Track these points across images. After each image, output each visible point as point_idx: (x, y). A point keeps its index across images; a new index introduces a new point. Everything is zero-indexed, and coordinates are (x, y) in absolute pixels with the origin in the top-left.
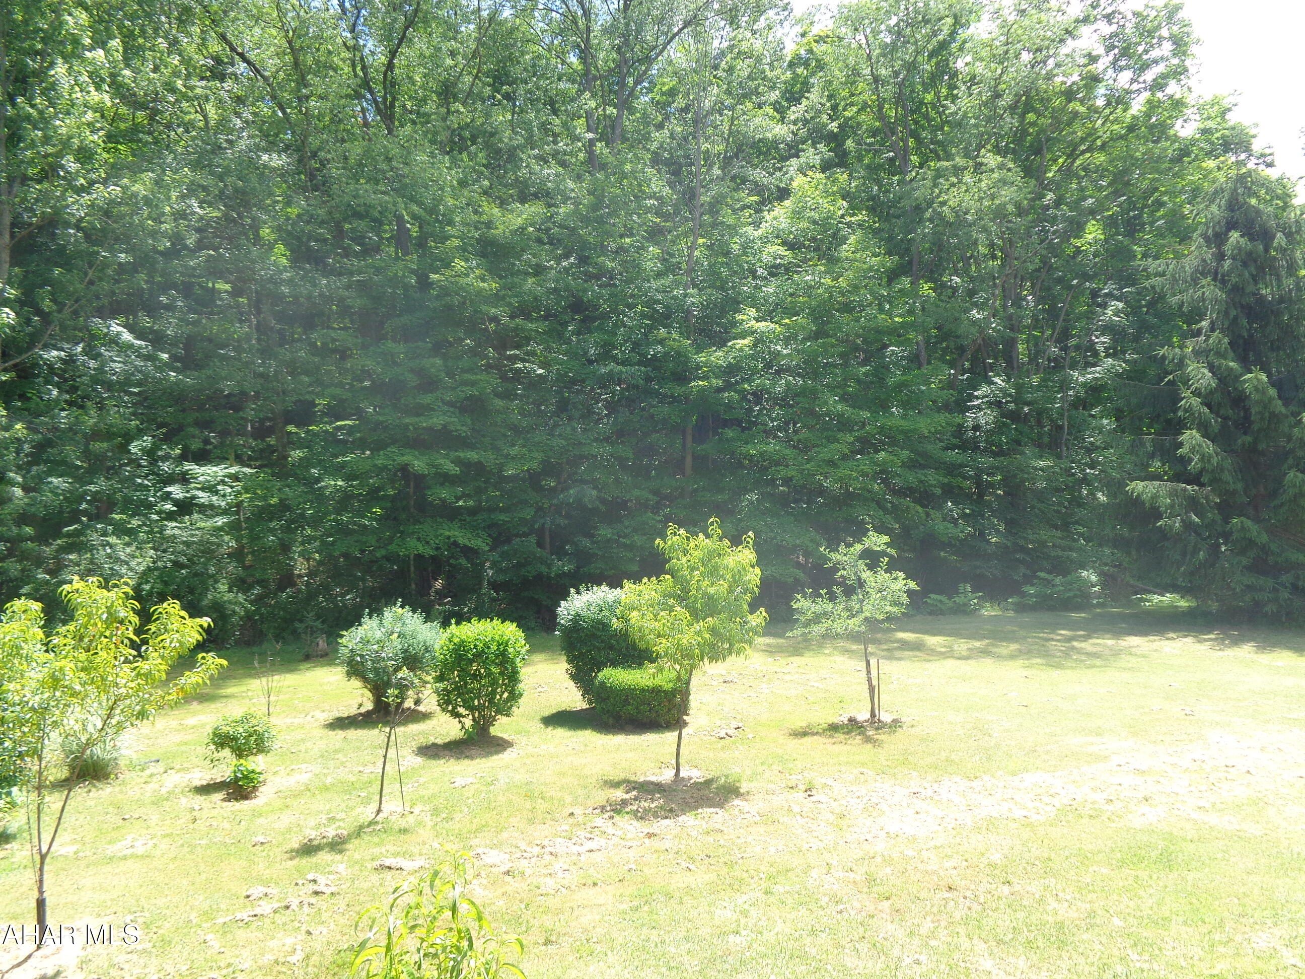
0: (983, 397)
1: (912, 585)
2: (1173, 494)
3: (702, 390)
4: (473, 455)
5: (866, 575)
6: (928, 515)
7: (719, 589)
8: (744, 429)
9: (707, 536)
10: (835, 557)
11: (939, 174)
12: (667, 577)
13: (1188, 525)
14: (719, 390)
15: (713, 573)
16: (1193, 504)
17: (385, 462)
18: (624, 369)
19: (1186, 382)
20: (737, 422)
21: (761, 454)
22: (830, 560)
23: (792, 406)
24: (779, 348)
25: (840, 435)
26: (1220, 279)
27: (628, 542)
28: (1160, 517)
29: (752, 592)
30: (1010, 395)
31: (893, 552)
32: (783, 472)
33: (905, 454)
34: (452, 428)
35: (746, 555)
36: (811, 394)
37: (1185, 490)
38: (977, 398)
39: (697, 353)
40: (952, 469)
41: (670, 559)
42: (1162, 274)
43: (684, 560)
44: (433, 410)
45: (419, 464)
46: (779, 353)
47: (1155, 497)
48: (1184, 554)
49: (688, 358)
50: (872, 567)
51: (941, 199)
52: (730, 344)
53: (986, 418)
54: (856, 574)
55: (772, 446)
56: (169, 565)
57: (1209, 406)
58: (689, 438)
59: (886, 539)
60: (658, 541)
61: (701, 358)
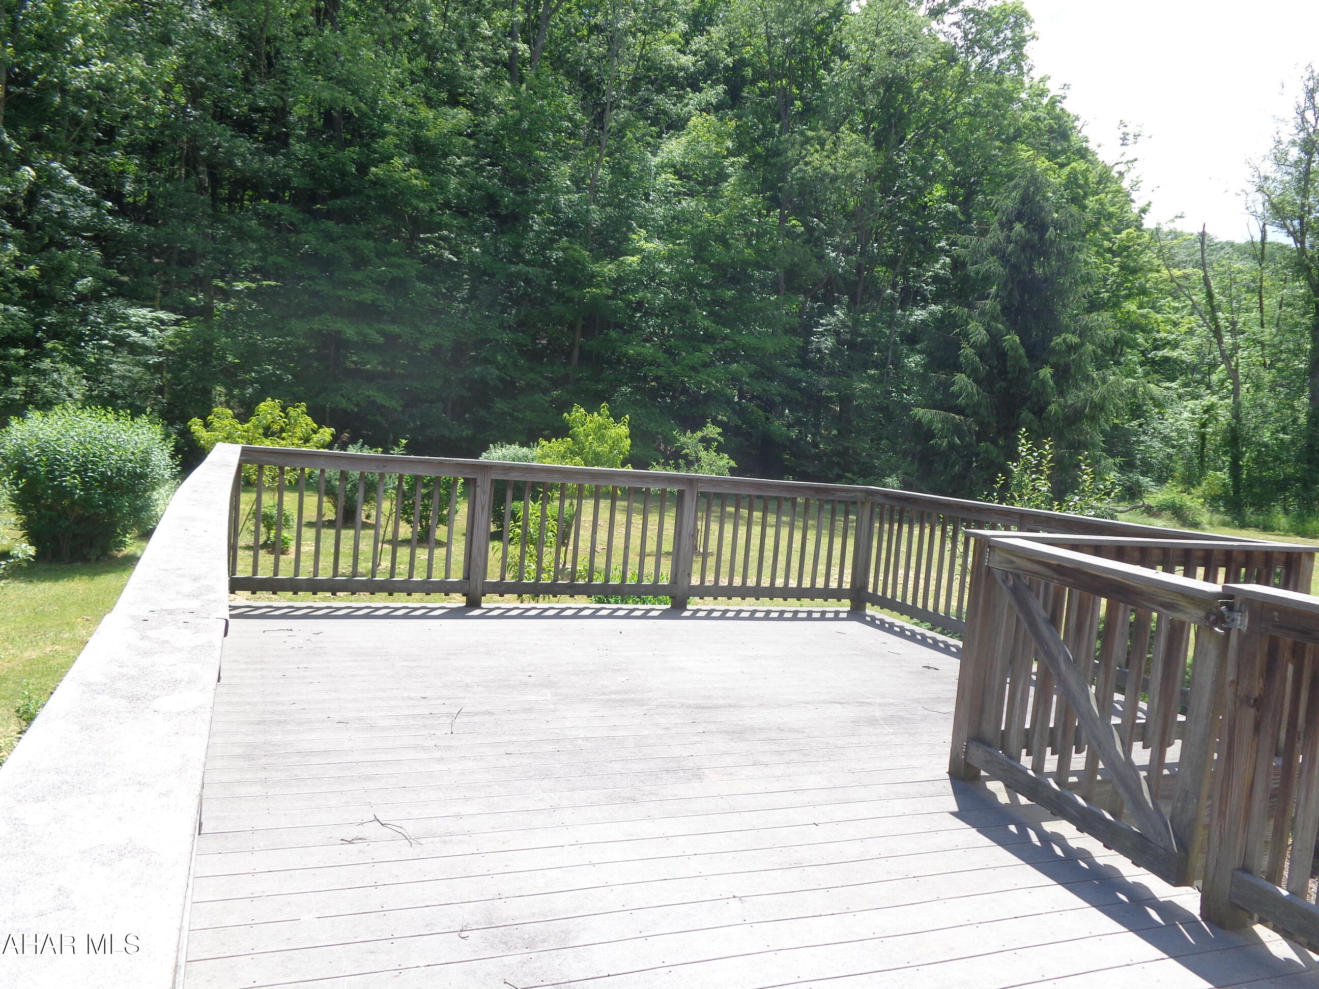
0: (827, 326)
1: (733, 463)
2: (944, 421)
3: (594, 297)
4: (395, 329)
5: (703, 454)
6: (767, 419)
7: (603, 449)
8: (625, 332)
9: (600, 415)
10: (682, 439)
11: (808, 140)
12: (569, 439)
13: (952, 446)
14: (608, 298)
15: (601, 439)
16: (957, 430)
17: (320, 327)
18: (530, 269)
19: (966, 335)
20: (619, 326)
21: (639, 355)
22: (679, 441)
23: (667, 317)
24: (662, 266)
25: (703, 346)
26: (1004, 258)
27: (521, 416)
28: (933, 436)
29: (623, 454)
30: (847, 326)
31: (722, 439)
32: (654, 371)
33: (753, 367)
34: (380, 303)
35: (623, 430)
36: (685, 310)
37: (954, 418)
38: (822, 325)
39: (593, 263)
40: (792, 383)
41: (572, 428)
42: (966, 247)
43: (582, 429)
44: (364, 286)
45: (350, 332)
46: (661, 271)
47: (931, 422)
48: (946, 467)
49: (584, 268)
50: (706, 449)
51: (807, 159)
52: (621, 259)
53: (828, 343)
54: (696, 453)
55: (648, 349)
56: (106, 395)
57: (980, 356)
58: (579, 333)
59: (719, 430)
60: (565, 414)
61: (596, 268)
